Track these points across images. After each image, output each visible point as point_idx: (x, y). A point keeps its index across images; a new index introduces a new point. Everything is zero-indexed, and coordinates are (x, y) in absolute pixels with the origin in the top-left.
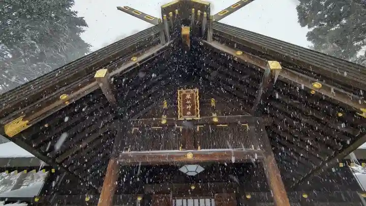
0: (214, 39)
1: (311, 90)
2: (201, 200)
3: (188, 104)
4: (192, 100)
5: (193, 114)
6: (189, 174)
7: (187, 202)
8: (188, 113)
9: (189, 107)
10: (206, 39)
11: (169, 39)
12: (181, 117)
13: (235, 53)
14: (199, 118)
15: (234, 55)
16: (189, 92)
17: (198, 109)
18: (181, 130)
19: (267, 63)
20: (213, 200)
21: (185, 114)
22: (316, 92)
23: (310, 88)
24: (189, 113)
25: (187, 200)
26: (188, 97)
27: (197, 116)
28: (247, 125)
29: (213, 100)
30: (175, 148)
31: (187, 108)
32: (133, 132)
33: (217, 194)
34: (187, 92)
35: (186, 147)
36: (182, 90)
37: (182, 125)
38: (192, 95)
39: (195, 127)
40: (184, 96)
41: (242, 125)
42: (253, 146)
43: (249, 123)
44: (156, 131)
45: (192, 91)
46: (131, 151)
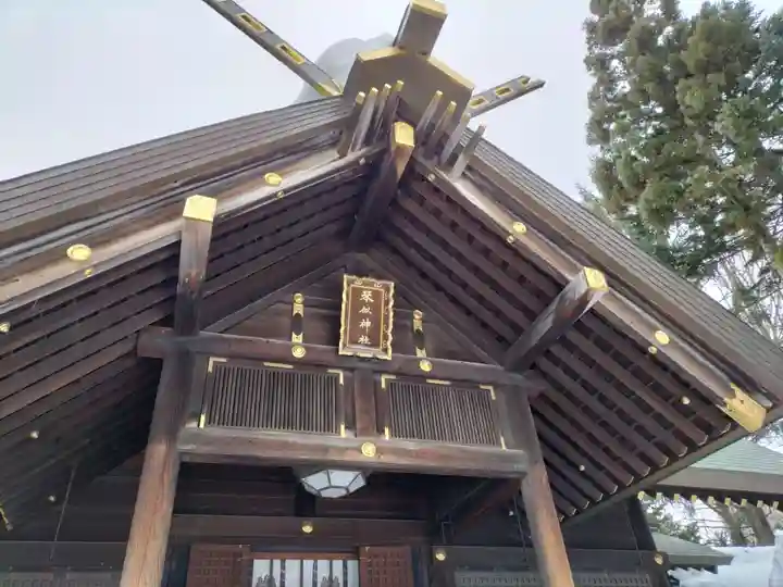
0: (464, 175)
1: (651, 345)
3: (365, 316)
4: (375, 307)
5: (374, 343)
8: (362, 339)
9: (367, 324)
10: (448, 171)
12: (345, 346)
13: (512, 225)
14: (389, 357)
16: (372, 284)
17: (390, 335)
18: (341, 381)
20: (351, 563)
21: (354, 342)
22: (659, 351)
23: (650, 340)
24: (364, 339)
25: (283, 562)
26: (367, 296)
27: (385, 350)
28: (491, 389)
29: (417, 314)
30: (329, 427)
31: (362, 325)
32: (210, 369)
33: (367, 548)
34: (364, 284)
35: (358, 426)
36: (354, 277)
37: (344, 369)
38: (376, 295)
39: (376, 377)
40: (357, 293)
41: (482, 387)
42: (502, 439)
43: (496, 386)
44: (275, 374)
45: (378, 285)
46: (209, 422)
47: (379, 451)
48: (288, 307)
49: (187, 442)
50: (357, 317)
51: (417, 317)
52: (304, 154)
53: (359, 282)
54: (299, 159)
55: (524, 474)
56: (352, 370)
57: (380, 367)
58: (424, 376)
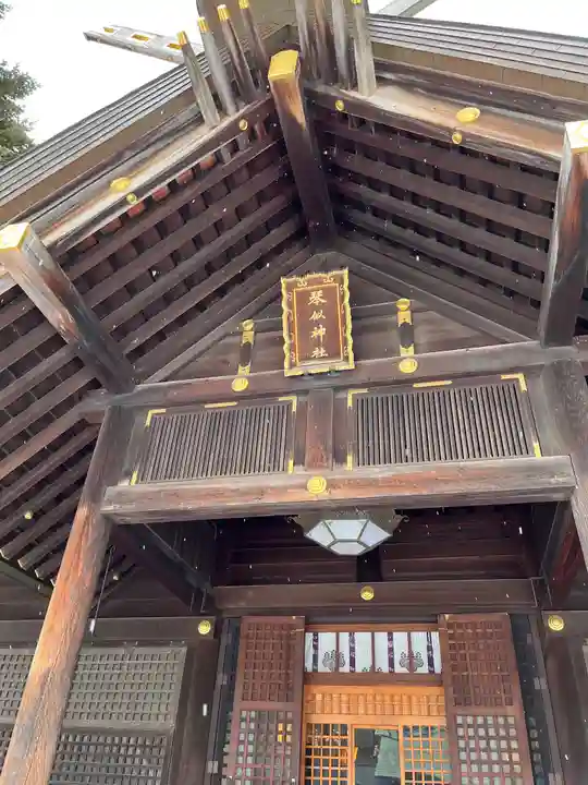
0: (381, 81)
2: (396, 635)
3: (317, 323)
4: (330, 309)
5: (333, 353)
6: (339, 549)
7: (352, 641)
8: (316, 352)
9: (321, 332)
10: (355, 86)
11: (230, 107)
12: (292, 365)
13: (453, 117)
14: (351, 366)
15: (451, 124)
16: (320, 281)
17: (350, 338)
18: (294, 409)
19: (562, 132)
20: (435, 636)
21: (306, 358)
24: (320, 352)
25: (352, 635)
26: (316, 298)
27: (347, 358)
28: (520, 377)
29: (403, 304)
30: (275, 465)
31: (315, 334)
32: (148, 423)
33: (447, 616)
34: (310, 283)
35: (307, 458)
36: (294, 279)
37: (297, 393)
38: (329, 293)
39: (341, 395)
40: (303, 297)
41: (503, 377)
42: (536, 445)
43: (529, 372)
44: (216, 415)
45: (328, 278)
46: (142, 478)
47: (331, 485)
48: (237, 339)
49: (110, 502)
50: (306, 327)
51: (401, 307)
52: (160, 145)
53: (302, 283)
54: (156, 153)
55: (572, 490)
56: (306, 392)
57: (342, 381)
58: (409, 381)
